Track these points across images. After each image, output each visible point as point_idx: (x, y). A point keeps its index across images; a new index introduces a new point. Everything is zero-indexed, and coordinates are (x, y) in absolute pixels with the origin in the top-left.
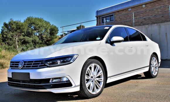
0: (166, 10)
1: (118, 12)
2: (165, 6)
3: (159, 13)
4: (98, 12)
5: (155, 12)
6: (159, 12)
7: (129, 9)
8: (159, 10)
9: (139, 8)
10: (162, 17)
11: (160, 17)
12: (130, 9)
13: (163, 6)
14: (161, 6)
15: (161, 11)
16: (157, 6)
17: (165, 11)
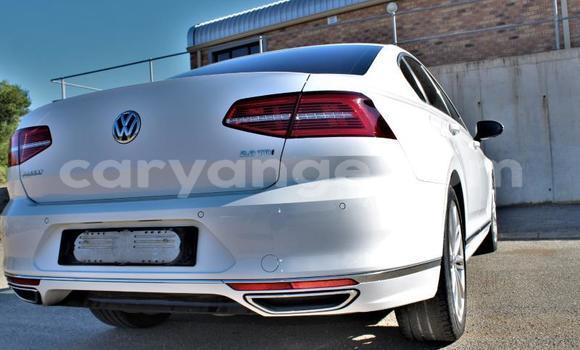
0: (481, 23)
1: (283, 29)
2: (477, 8)
3: (456, 33)
4: (194, 32)
5: (439, 28)
6: (453, 29)
7: (329, 21)
8: (456, 22)
9: (372, 13)
10: (467, 46)
11: (460, 47)
12: (335, 19)
13: (471, 9)
14: (464, 7)
15: (462, 27)
16: (445, 7)
17: (480, 27)
